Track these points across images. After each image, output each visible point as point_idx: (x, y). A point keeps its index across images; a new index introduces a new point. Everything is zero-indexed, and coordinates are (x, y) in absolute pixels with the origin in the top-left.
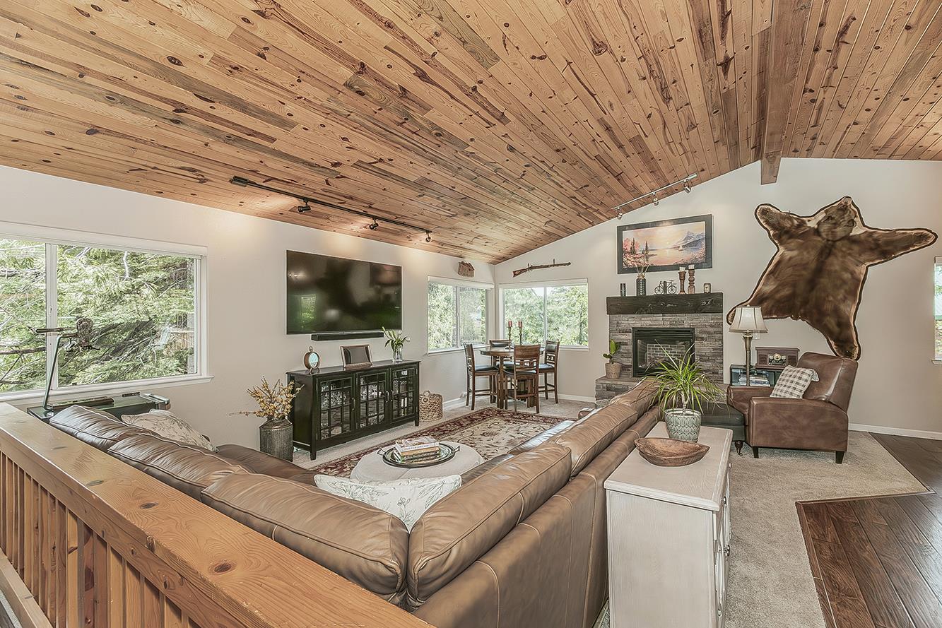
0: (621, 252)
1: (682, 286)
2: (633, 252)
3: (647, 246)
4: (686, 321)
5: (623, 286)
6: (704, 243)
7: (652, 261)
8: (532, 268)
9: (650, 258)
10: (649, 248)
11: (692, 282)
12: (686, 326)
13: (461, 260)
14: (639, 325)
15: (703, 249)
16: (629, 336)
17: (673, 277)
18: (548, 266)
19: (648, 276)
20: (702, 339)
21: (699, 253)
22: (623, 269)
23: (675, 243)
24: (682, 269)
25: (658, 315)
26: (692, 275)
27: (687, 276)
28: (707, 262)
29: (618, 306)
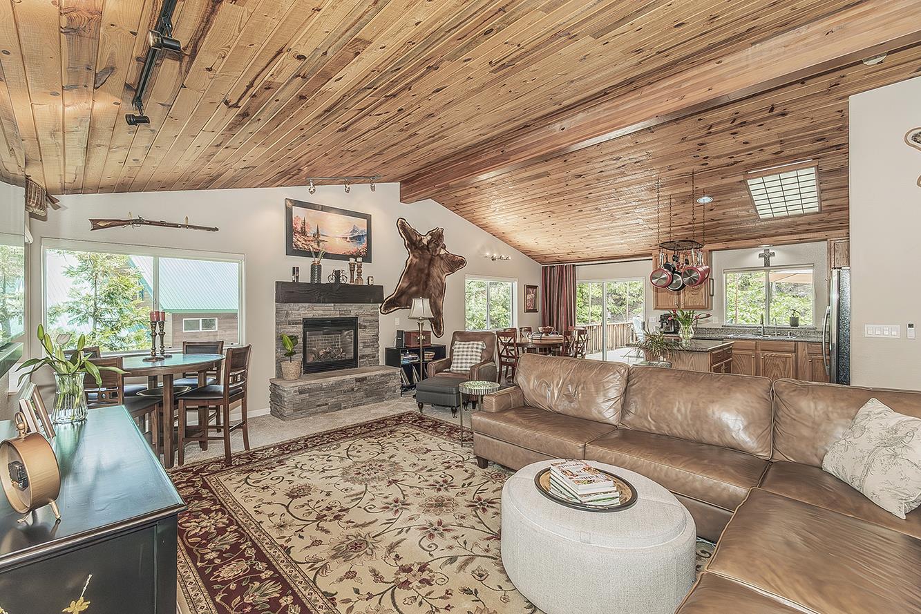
0: (290, 230)
1: (352, 276)
2: (304, 233)
3: (318, 230)
4: (352, 310)
5: (296, 270)
7: (323, 248)
8: (140, 221)
9: (322, 244)
10: (320, 233)
11: (359, 274)
12: (352, 315)
14: (310, 316)
15: (365, 244)
16: (300, 328)
17: (343, 266)
18: (176, 226)
19: (324, 262)
20: (365, 327)
22: (292, 250)
23: (342, 234)
24: (352, 260)
25: (330, 305)
26: (360, 267)
27: (356, 269)
28: (367, 258)
29: (289, 293)
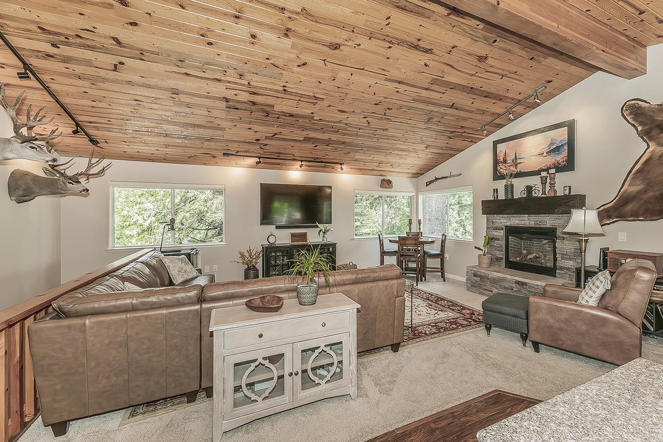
0: (496, 162)
1: (544, 189)
2: (505, 161)
3: (516, 156)
4: (548, 221)
5: (496, 191)
6: (566, 147)
7: (520, 168)
8: (437, 179)
9: (519, 166)
10: (518, 157)
11: (552, 185)
12: (548, 225)
13: (382, 178)
14: (508, 224)
15: (564, 153)
16: (501, 233)
17: (535, 181)
18: (446, 177)
19: (516, 181)
20: (564, 238)
21: (561, 157)
22: (497, 176)
23: (539, 151)
24: (544, 174)
25: (523, 216)
26: (553, 179)
27: (548, 180)
28: (569, 165)
29: (492, 207)
